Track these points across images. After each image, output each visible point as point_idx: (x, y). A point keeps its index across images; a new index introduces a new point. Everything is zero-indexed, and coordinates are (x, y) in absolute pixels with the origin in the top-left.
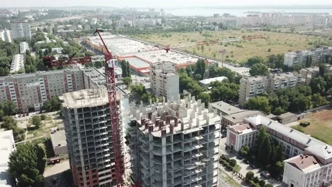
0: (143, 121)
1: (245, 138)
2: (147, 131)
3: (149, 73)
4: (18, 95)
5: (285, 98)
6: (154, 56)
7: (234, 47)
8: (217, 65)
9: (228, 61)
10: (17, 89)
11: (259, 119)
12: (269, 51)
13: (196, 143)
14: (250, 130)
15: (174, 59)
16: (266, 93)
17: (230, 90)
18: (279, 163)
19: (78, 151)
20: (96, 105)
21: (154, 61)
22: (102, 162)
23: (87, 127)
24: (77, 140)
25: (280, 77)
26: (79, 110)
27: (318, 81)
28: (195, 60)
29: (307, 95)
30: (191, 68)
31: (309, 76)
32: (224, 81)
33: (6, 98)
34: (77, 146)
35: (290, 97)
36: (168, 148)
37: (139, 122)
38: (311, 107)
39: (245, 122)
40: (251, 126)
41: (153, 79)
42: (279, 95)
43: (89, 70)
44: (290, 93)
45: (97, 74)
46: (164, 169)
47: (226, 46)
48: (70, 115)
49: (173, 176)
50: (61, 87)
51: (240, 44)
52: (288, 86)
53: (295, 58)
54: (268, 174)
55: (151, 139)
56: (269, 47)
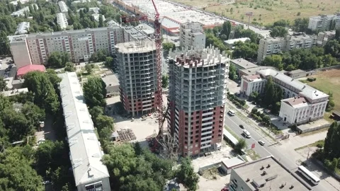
0: (178, 59)
1: (255, 86)
2: (180, 65)
3: (178, 33)
4: (71, 47)
5: (297, 57)
6: (184, 17)
7: (264, 10)
8: (242, 27)
9: (254, 24)
10: (70, 42)
11: (269, 71)
12: (299, 14)
13: (211, 74)
14: (261, 80)
15: (203, 20)
16: (281, 52)
17: (250, 49)
18: (278, 103)
19: (129, 85)
20: (143, 52)
21: (183, 21)
22: (145, 94)
23: (136, 68)
24: (128, 77)
25: (295, 39)
26: (131, 55)
27: (333, 44)
28: (222, 22)
29: (320, 55)
30: (217, 30)
31: (326, 39)
32: (247, 41)
33: (63, 50)
34: (129, 81)
35: (302, 56)
36: (193, 75)
37: (175, 60)
38: (322, 66)
39: (257, 73)
40: (262, 76)
41: (183, 38)
42: (292, 54)
43: (128, 27)
44: (302, 52)
45: (135, 32)
46: (190, 89)
47: (255, 8)
48: (124, 58)
49: (196, 95)
50: (105, 43)
51: (270, 7)
52: (303, 47)
53: (320, 23)
54: (269, 111)
55: (183, 70)
56: (299, 11)
